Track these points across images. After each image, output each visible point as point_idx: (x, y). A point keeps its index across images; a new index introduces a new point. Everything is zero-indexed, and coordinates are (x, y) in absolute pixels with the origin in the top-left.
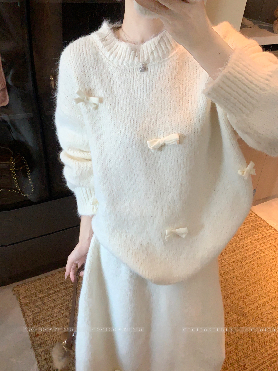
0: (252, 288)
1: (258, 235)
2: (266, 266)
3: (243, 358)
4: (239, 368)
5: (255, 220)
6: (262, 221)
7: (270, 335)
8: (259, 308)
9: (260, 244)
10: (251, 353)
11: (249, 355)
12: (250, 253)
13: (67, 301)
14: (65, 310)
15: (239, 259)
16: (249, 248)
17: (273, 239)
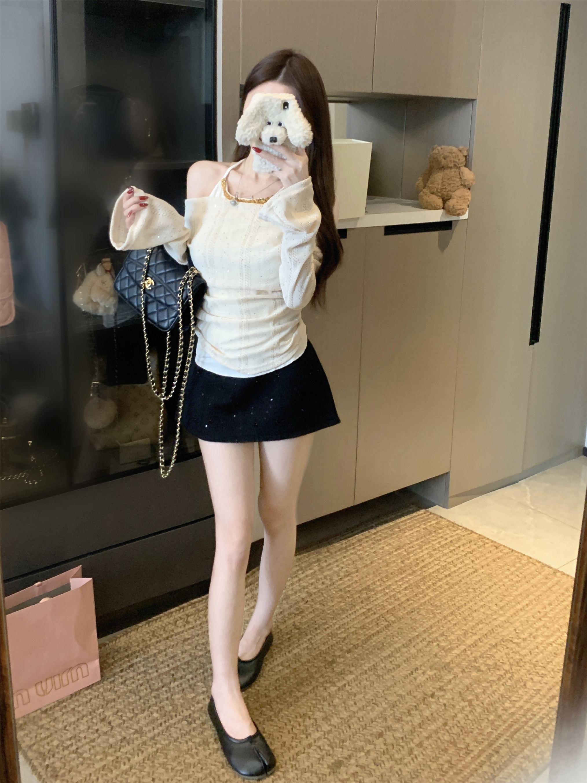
0: (449, 623)
1: (439, 540)
2: (465, 585)
3: (462, 736)
4: (459, 753)
5: (427, 519)
6: (440, 519)
7: (498, 690)
8: (469, 652)
9: (445, 555)
10: (473, 725)
11: (471, 728)
12: (431, 571)
13: (100, 707)
14: (99, 724)
15: (414, 583)
16: (427, 563)
17: (465, 542)
